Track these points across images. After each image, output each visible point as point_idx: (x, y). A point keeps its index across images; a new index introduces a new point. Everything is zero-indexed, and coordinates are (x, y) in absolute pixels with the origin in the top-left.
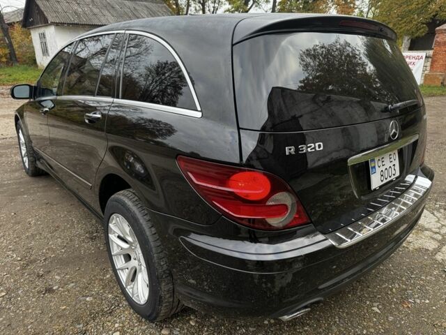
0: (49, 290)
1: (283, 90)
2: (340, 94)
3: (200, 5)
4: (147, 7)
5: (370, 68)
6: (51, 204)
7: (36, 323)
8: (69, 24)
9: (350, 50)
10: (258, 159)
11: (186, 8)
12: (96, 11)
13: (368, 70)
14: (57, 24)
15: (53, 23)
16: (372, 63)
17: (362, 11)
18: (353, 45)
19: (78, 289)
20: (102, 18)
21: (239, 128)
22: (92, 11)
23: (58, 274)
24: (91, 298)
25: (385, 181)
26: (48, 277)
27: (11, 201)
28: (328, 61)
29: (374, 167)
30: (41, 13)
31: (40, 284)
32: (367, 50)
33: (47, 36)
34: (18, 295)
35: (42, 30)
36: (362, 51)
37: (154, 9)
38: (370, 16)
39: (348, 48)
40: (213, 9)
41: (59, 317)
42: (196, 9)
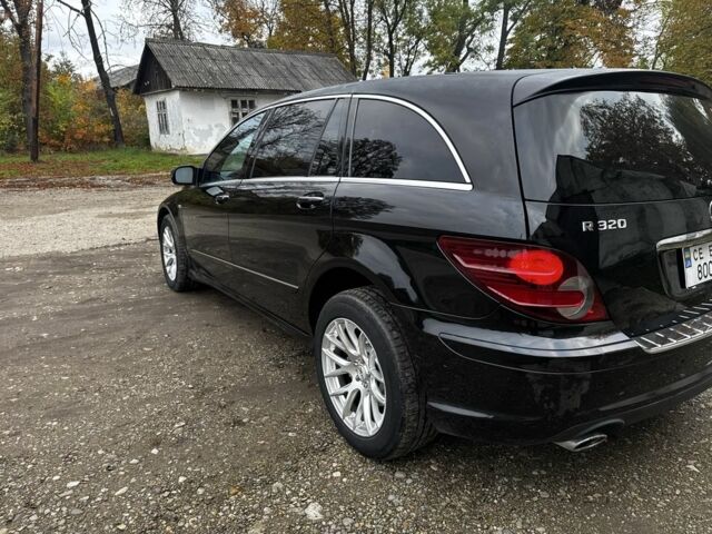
0: (238, 422)
1: (571, 159)
2: (634, 168)
3: (386, 57)
4: (308, 62)
5: (677, 137)
6: (213, 326)
7: (232, 457)
8: (200, 89)
9: (646, 110)
10: (545, 237)
11: (364, 62)
12: (238, 69)
13: (674, 140)
14: (183, 89)
15: (178, 88)
16: (679, 130)
17: (645, 60)
18: (649, 103)
19: (275, 423)
20: (246, 80)
21: (524, 200)
22: (231, 69)
23: (245, 406)
24: (295, 434)
25: (704, 280)
26: (234, 408)
27: (159, 321)
28: (616, 125)
29: (689, 259)
30: (163, 73)
31: (225, 416)
32: (670, 112)
33: (168, 108)
34: (200, 427)
35: (161, 98)
36: (663, 113)
37: (320, 64)
38: (659, 67)
39: (642, 108)
40: (405, 63)
41: (260, 452)
42: (379, 64)
